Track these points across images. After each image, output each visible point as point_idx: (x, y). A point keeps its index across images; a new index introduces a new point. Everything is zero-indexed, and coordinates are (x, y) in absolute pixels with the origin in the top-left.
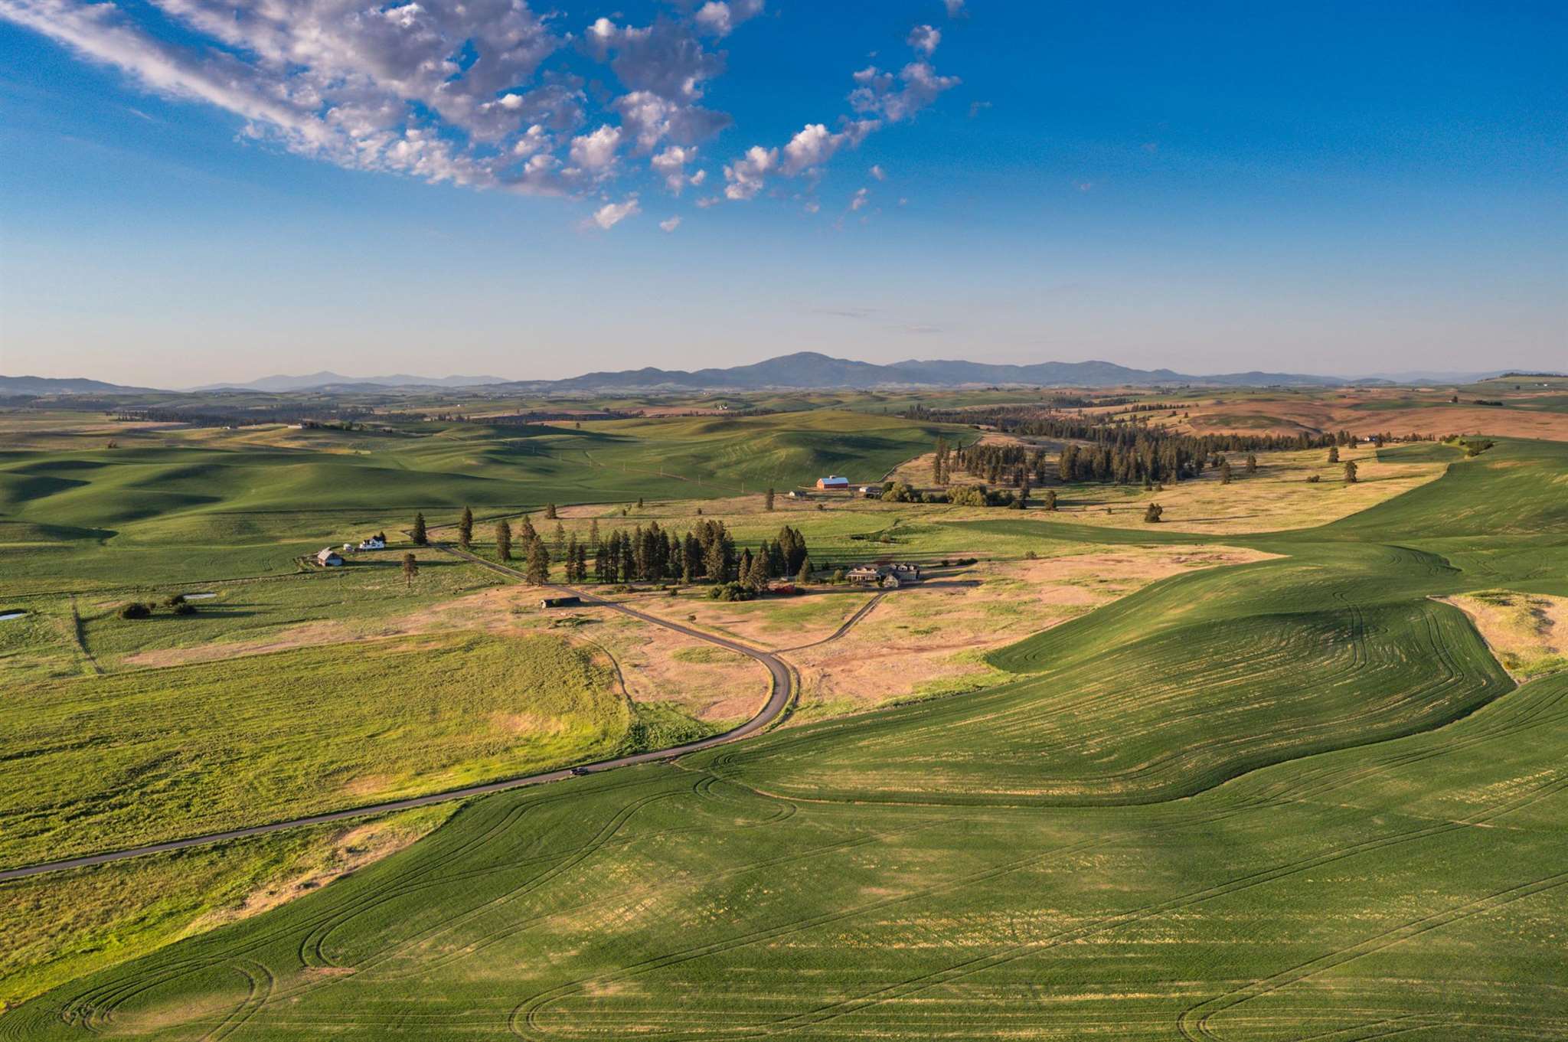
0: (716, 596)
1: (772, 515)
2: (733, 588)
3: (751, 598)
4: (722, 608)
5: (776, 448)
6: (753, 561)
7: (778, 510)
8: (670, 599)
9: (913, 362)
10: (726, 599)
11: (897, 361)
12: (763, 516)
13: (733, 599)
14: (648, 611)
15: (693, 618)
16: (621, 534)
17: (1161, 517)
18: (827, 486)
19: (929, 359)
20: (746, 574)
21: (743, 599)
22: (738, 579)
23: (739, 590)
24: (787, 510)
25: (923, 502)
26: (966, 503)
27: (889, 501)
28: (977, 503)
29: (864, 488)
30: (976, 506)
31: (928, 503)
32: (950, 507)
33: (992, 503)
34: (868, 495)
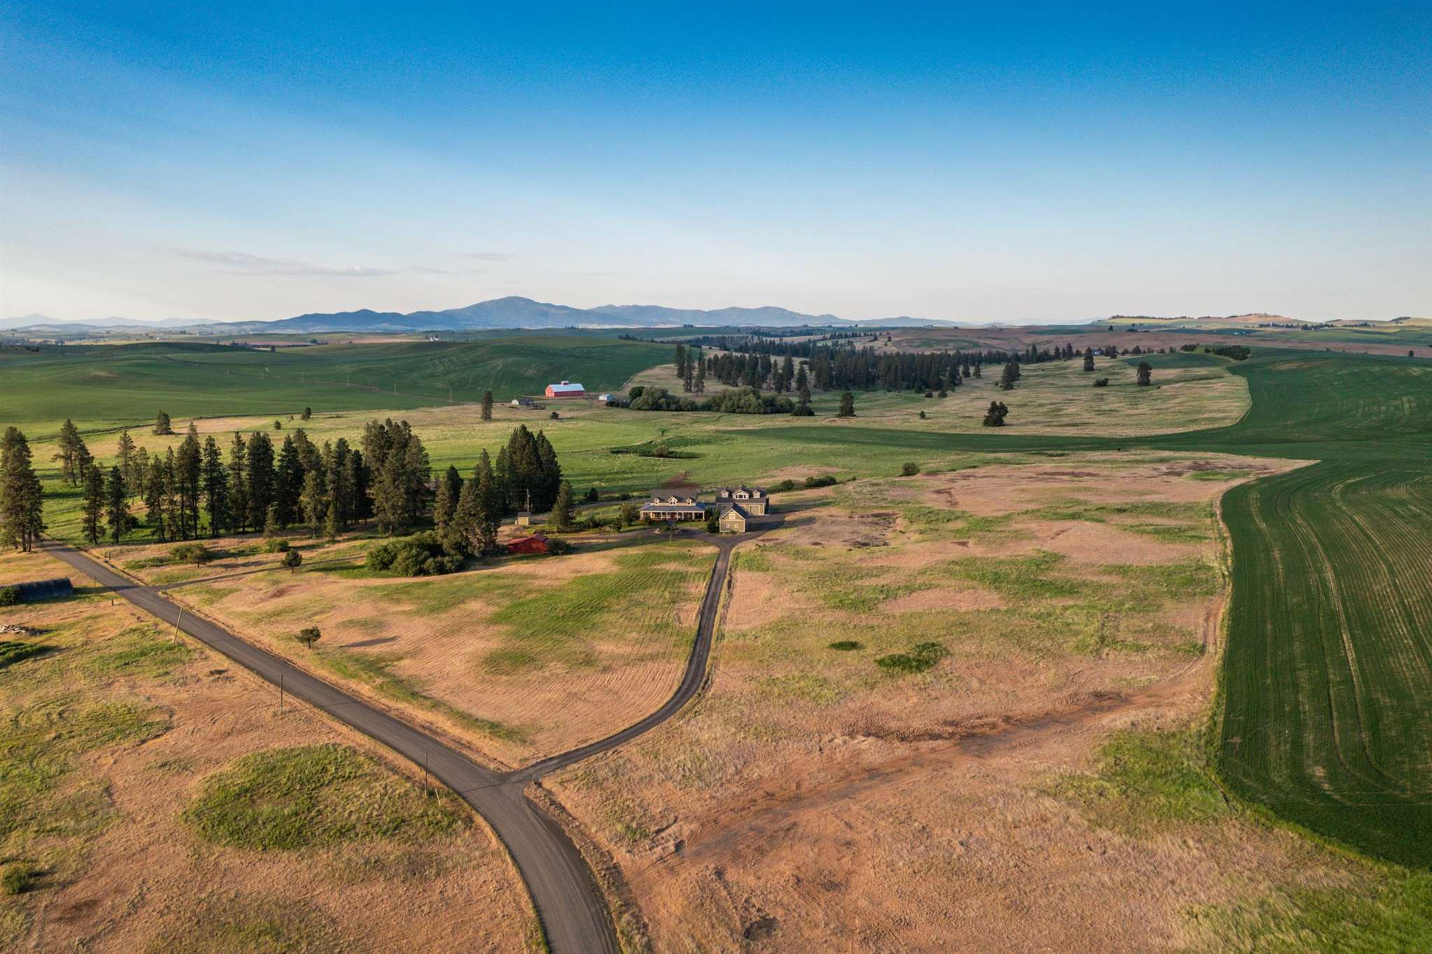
0: (383, 563)
1: (492, 426)
2: (422, 546)
3: (461, 568)
4: (393, 595)
5: (491, 359)
6: (463, 491)
7: (498, 420)
8: (286, 575)
9: (611, 307)
10: (406, 572)
11: (595, 306)
12: (478, 427)
13: (422, 572)
14: (218, 613)
15: (311, 636)
16: (203, 443)
17: (1006, 420)
18: (557, 394)
19: (625, 304)
20: (449, 514)
21: (441, 570)
22: (430, 524)
23: (435, 549)
24: (509, 420)
25: (682, 410)
26: (738, 410)
27: (639, 409)
28: (751, 409)
29: (603, 398)
30: (750, 413)
31: (688, 410)
32: (718, 415)
33: (769, 409)
34: (611, 404)
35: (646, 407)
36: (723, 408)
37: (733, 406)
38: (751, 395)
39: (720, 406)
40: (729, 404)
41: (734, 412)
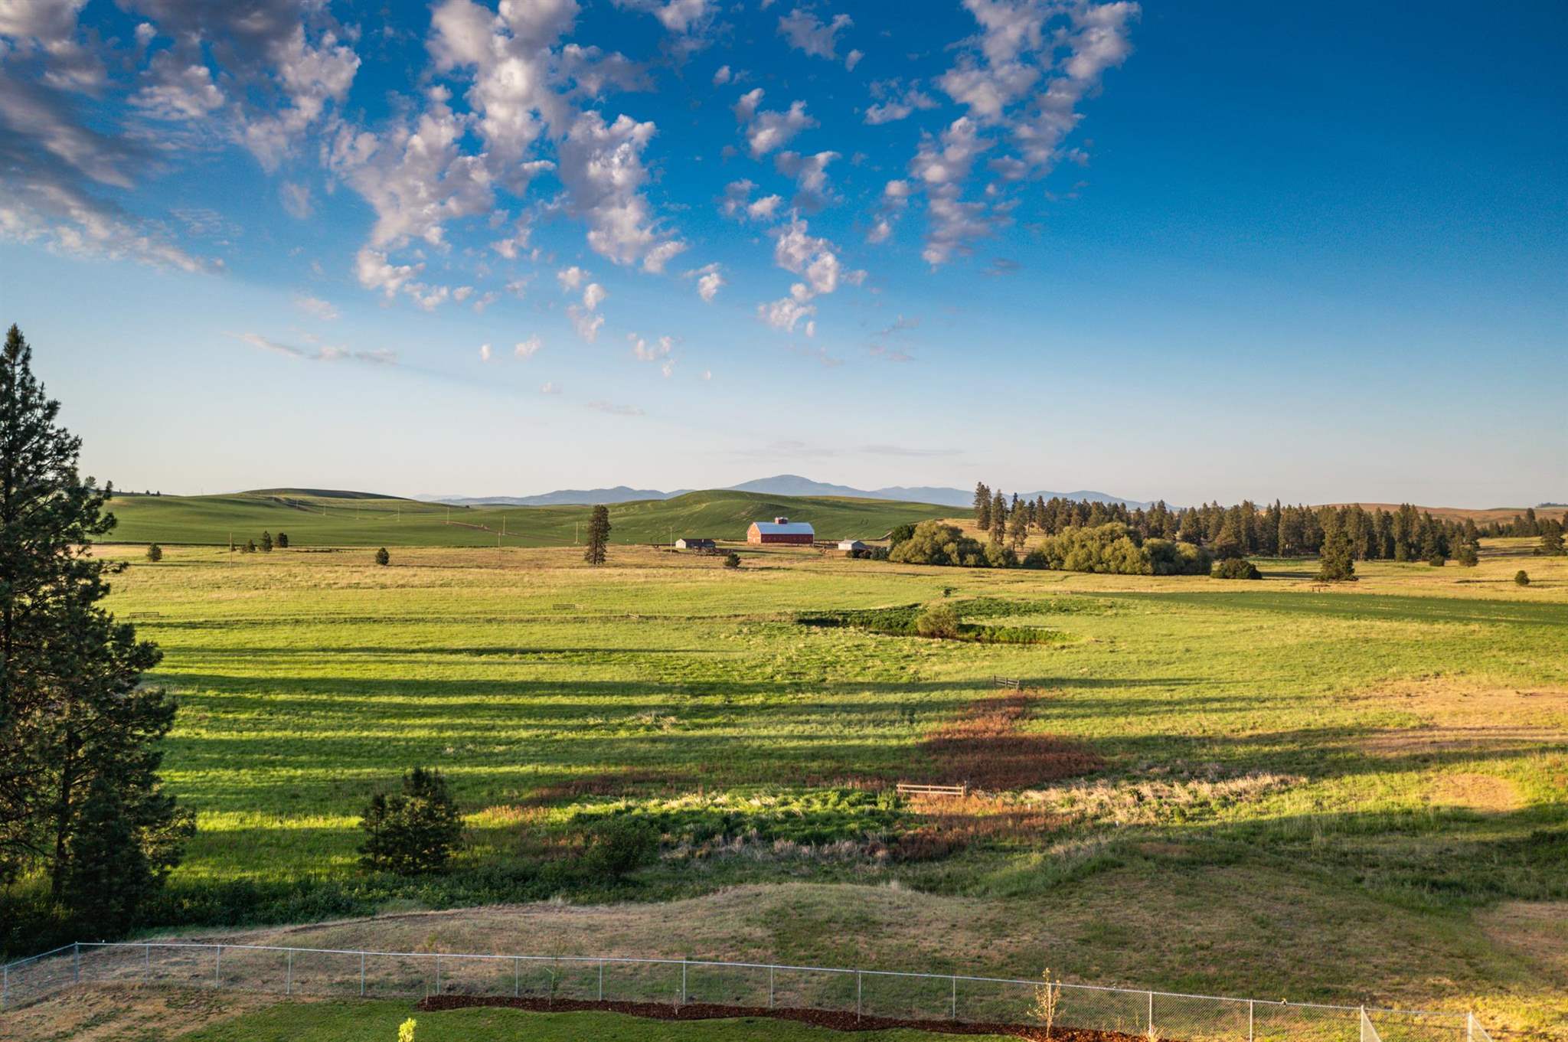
7: (618, 566)
18: (767, 538)
25: (989, 566)
26: (1098, 568)
27: (907, 562)
28: (1127, 565)
29: (845, 546)
30: (1124, 573)
31: (1000, 566)
32: (1060, 574)
33: (1162, 566)
34: (857, 553)
35: (919, 558)
36: (1069, 562)
37: (1089, 557)
38: (1126, 540)
39: (1061, 560)
40: (1082, 554)
41: (1091, 570)
